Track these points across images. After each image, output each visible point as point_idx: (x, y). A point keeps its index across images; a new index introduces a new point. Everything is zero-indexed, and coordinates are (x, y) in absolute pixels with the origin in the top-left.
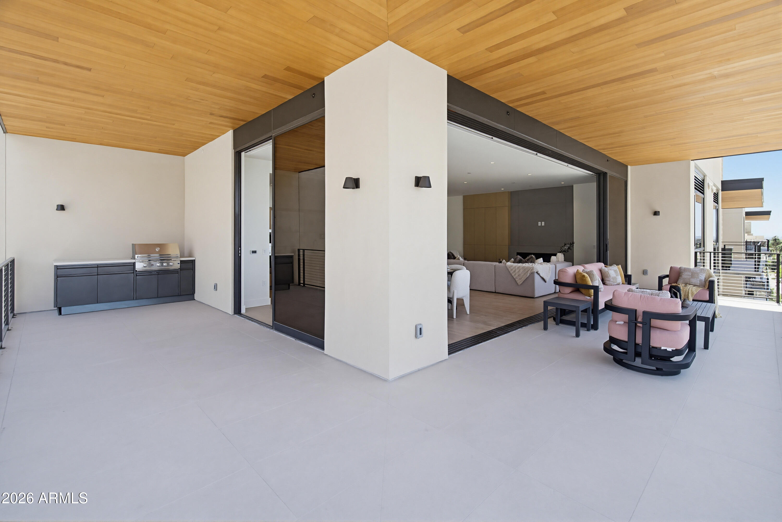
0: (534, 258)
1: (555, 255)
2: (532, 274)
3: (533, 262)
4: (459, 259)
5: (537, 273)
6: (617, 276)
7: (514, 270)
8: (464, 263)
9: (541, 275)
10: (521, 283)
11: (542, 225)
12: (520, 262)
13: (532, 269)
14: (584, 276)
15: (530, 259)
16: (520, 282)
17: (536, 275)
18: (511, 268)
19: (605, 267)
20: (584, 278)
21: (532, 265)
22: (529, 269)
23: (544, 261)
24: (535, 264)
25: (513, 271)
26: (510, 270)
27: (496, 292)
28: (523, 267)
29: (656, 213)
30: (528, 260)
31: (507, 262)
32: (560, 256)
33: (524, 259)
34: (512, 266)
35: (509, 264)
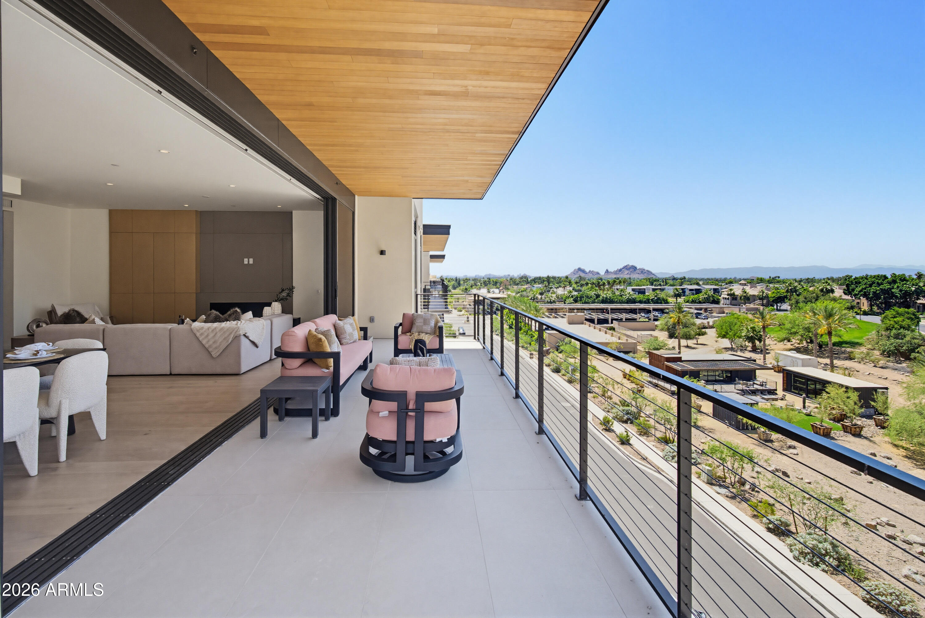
0: (239, 313)
1: (269, 305)
2: (237, 338)
3: (237, 318)
4: (93, 322)
5: (244, 335)
6: (354, 330)
7: (206, 334)
8: (104, 330)
9: (251, 338)
10: (218, 354)
11: (250, 263)
12: (216, 320)
13: (236, 332)
14: (320, 340)
15: (233, 314)
16: (215, 354)
17: (243, 339)
18: (201, 331)
19: (339, 320)
20: (321, 343)
21: (237, 324)
22: (231, 330)
23: (254, 316)
24: (241, 322)
25: (203, 337)
26: (198, 334)
27: (173, 373)
28: (222, 329)
29: (382, 253)
30: (230, 315)
31: (194, 321)
32: (277, 306)
33: (223, 314)
34: (202, 328)
35: (196, 324)
